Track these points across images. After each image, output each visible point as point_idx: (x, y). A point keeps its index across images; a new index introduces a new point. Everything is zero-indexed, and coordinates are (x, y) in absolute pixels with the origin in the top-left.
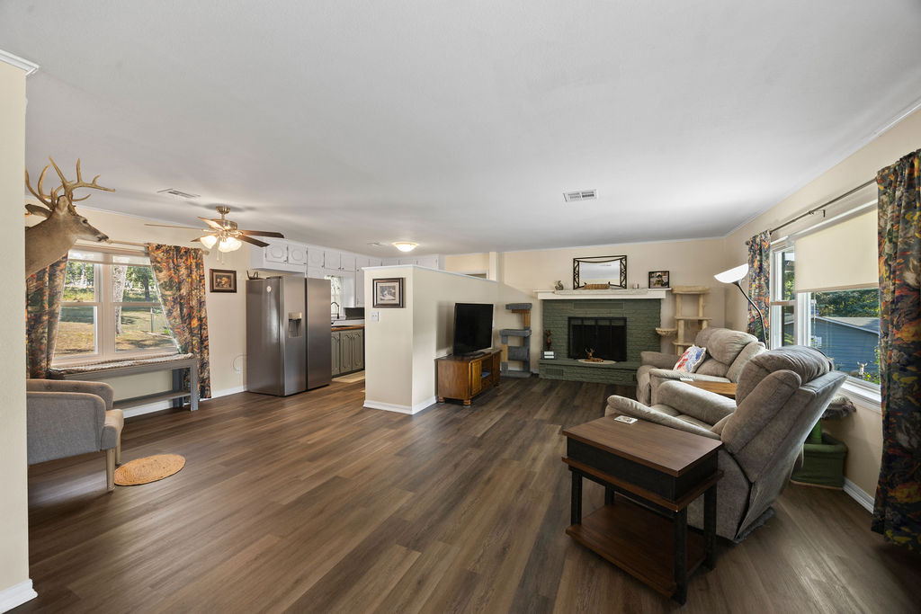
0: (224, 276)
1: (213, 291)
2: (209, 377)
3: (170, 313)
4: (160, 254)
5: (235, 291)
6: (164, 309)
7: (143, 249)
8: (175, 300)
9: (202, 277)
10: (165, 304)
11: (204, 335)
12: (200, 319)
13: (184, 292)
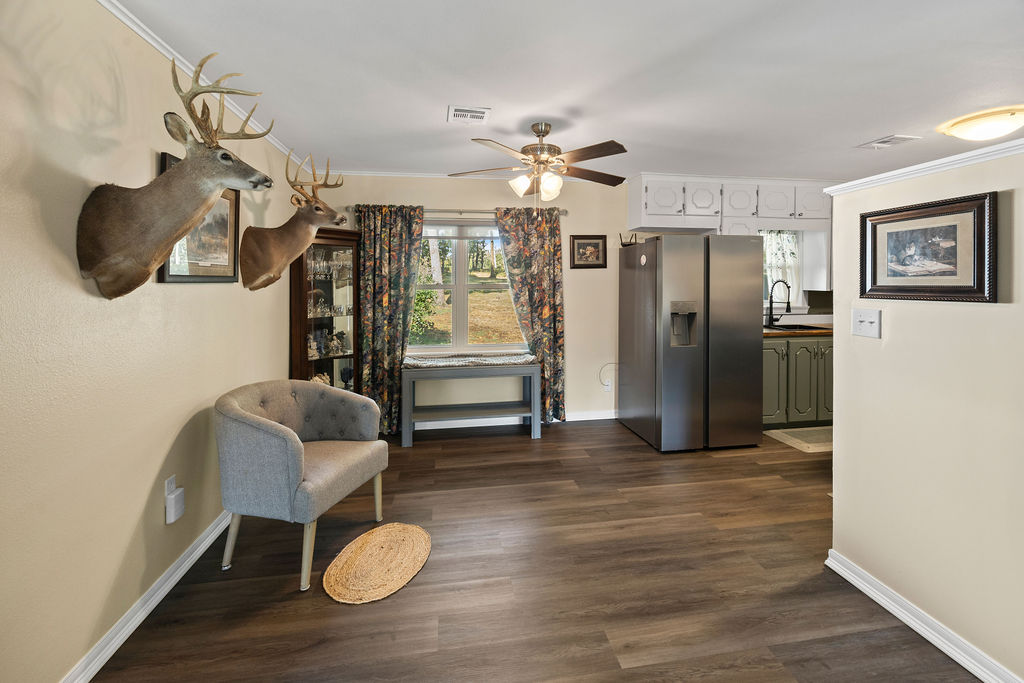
0: (589, 244)
1: (574, 266)
2: (563, 392)
3: (517, 297)
4: (509, 220)
5: (604, 266)
6: (510, 292)
7: (493, 216)
8: (524, 281)
9: (557, 248)
10: (513, 287)
11: (559, 330)
12: (554, 307)
13: (534, 269)
